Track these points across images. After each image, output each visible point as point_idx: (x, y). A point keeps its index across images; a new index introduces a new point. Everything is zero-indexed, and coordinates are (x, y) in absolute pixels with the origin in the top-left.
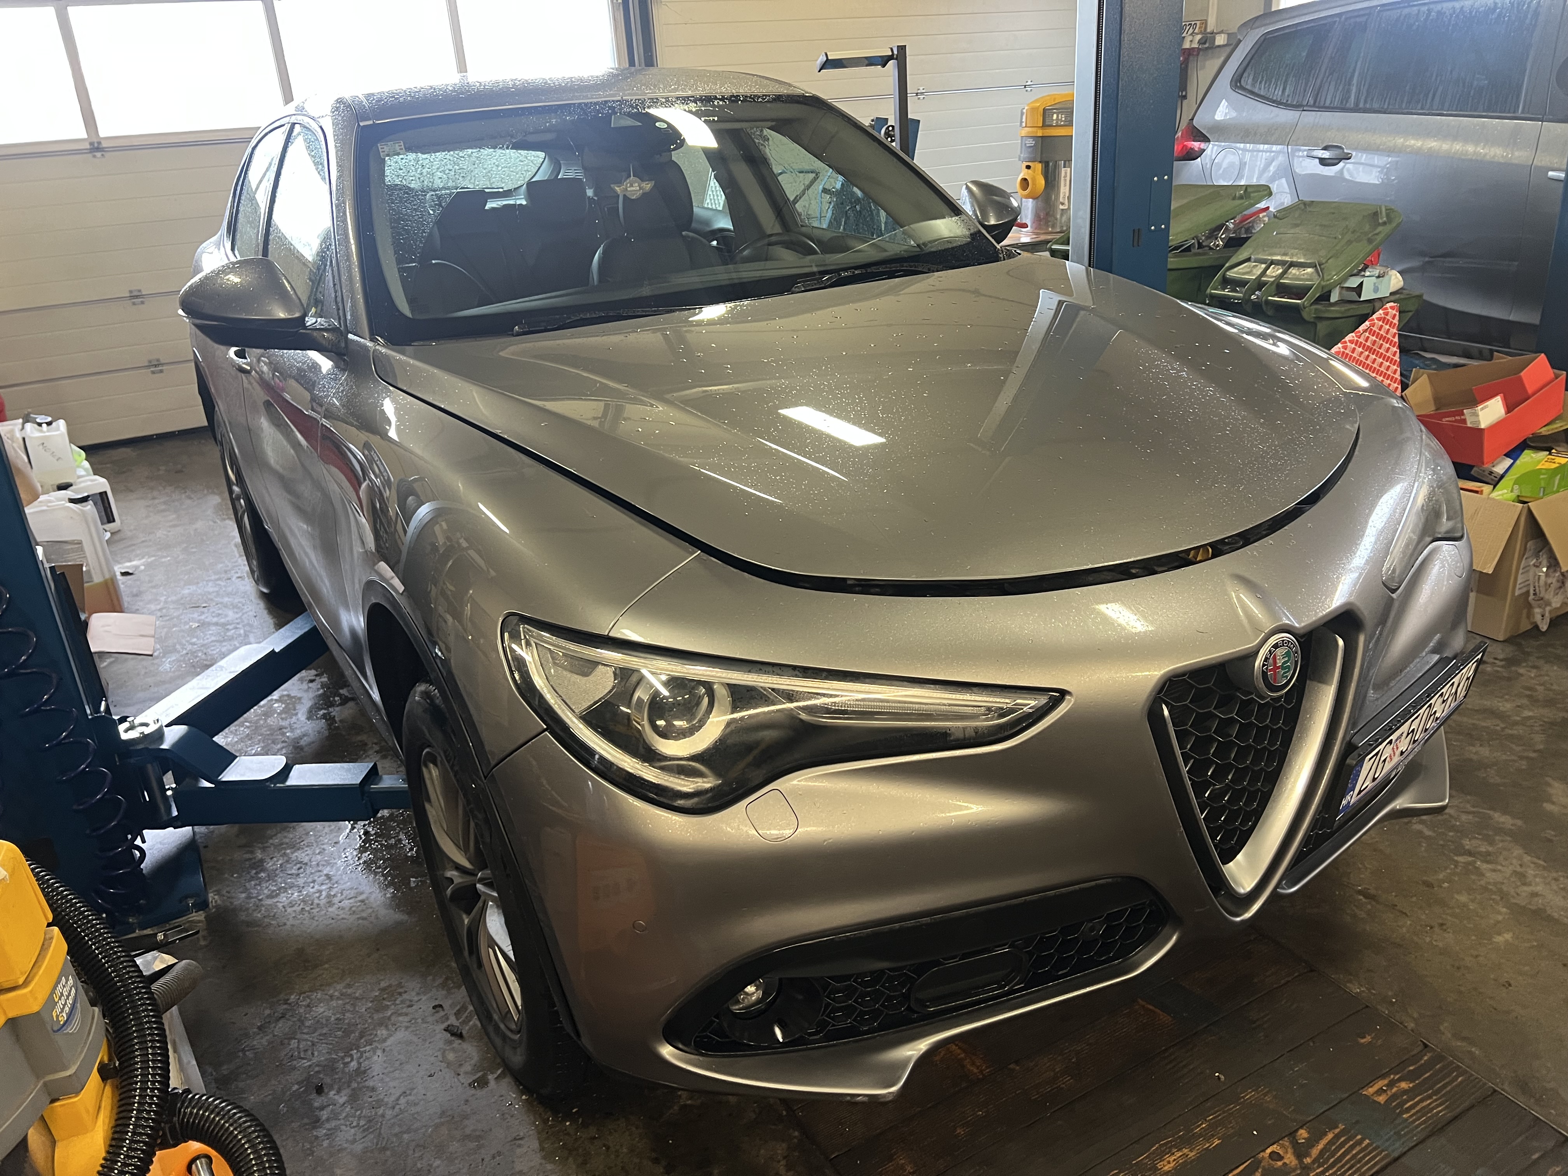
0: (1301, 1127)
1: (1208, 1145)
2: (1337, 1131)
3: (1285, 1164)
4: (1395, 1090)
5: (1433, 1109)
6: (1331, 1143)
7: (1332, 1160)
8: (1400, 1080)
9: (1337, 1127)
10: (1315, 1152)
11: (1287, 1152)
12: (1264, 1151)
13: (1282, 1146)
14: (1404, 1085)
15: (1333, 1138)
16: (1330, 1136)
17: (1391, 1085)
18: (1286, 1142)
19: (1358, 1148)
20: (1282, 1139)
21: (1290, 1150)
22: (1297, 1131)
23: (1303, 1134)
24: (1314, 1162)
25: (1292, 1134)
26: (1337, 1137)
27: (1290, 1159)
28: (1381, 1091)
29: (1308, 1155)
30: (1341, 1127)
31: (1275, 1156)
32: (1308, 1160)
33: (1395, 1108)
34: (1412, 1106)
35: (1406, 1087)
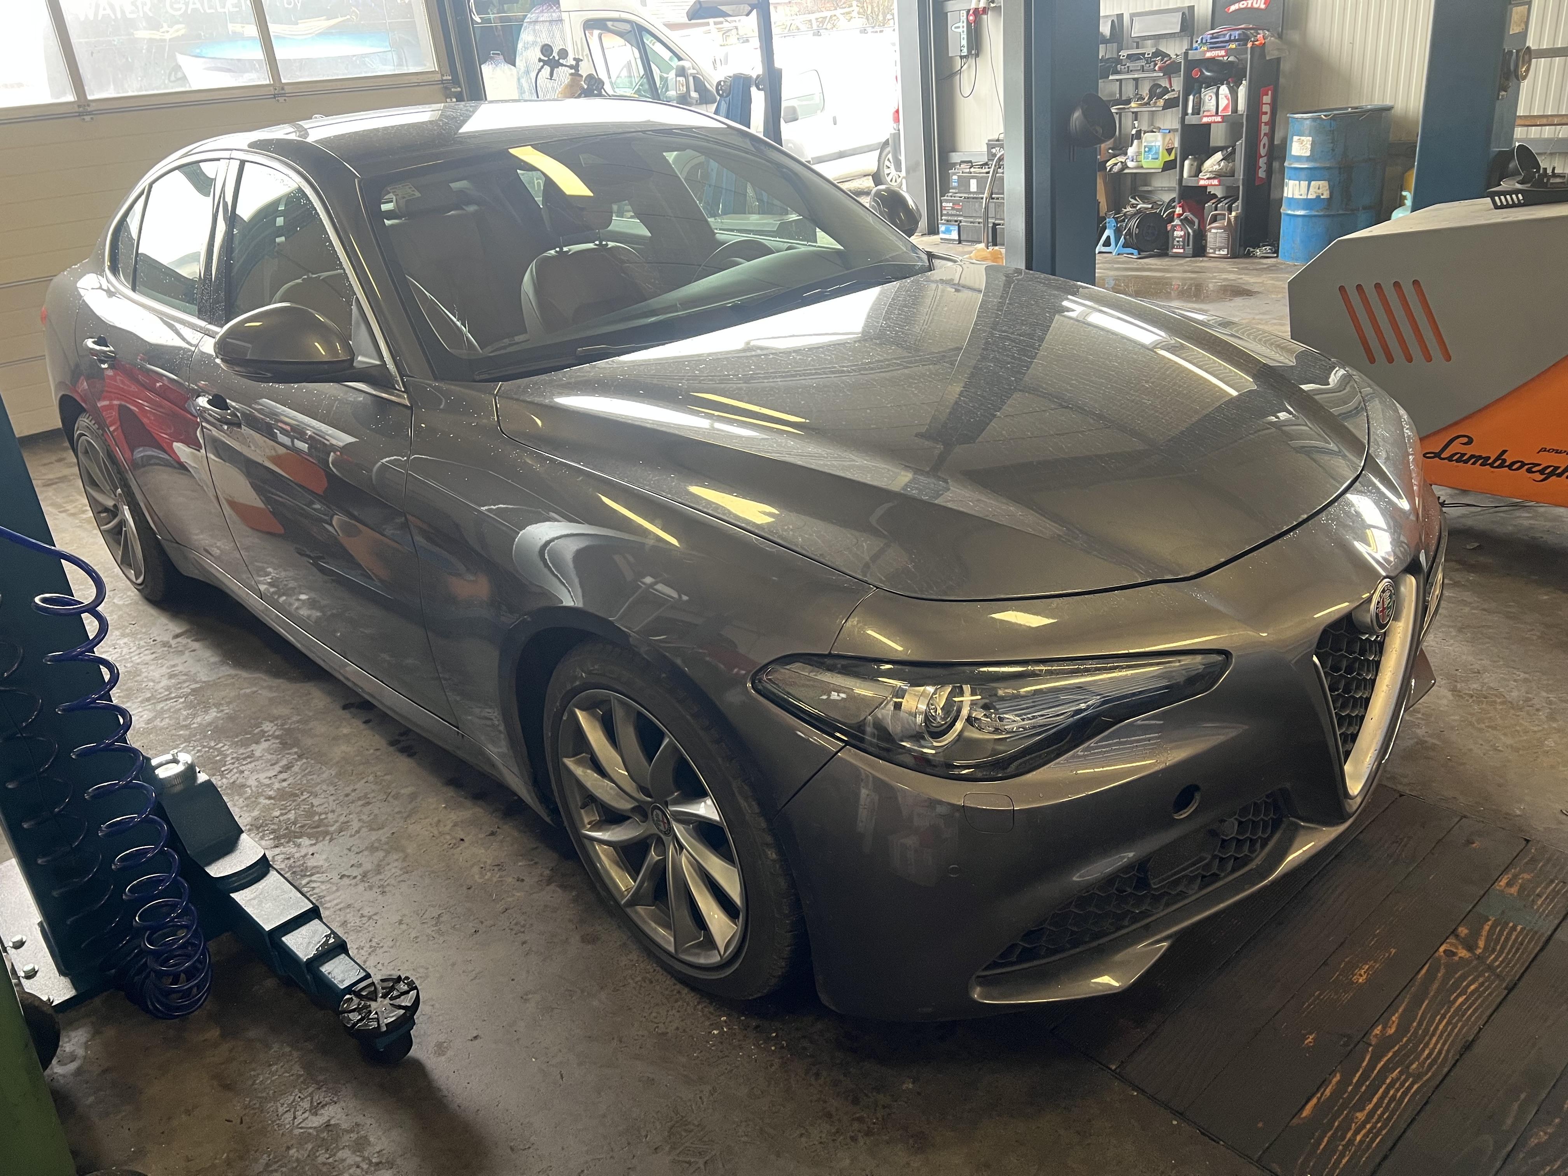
0: (1458, 925)
1: (1387, 955)
2: (1490, 923)
7: (1498, 948)
9: (1489, 920)
10: (1481, 944)
13: (1452, 944)
14: (1526, 876)
15: (1490, 929)
16: (1487, 928)
17: (1515, 877)
19: (1515, 934)
20: (1447, 938)
22: (1456, 929)
23: (1463, 931)
25: (1454, 932)
26: (1493, 927)
27: (1463, 953)
29: (1477, 947)
31: (1449, 953)
33: (1528, 896)
34: (1542, 892)
35: (1528, 877)
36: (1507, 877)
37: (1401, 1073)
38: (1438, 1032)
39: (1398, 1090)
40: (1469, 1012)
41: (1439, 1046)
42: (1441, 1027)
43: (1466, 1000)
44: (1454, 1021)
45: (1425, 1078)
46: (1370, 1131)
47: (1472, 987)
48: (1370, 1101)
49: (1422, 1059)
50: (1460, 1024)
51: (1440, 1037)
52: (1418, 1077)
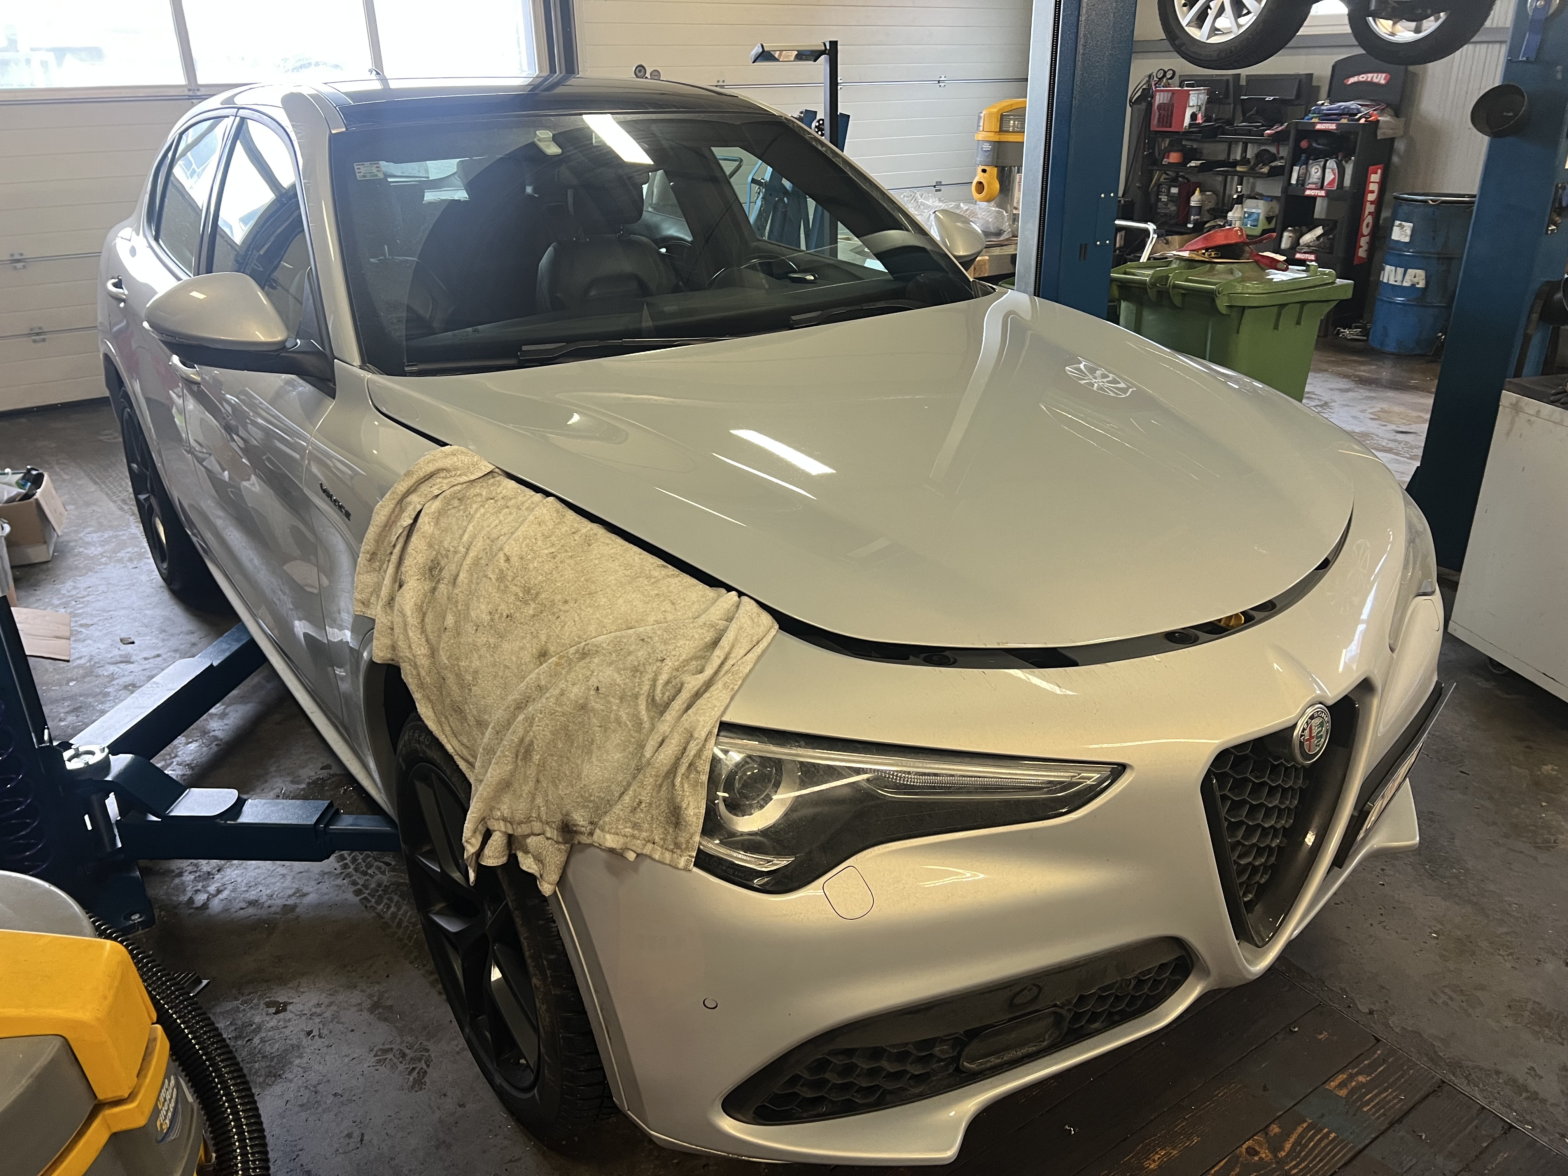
0: (1273, 1122)
1: (1188, 1143)
2: (1305, 1125)
3: (1260, 1158)
4: (1353, 1083)
5: (1390, 1100)
6: (1301, 1136)
7: (1303, 1154)
8: (1357, 1074)
9: (1305, 1121)
10: (1288, 1146)
11: (1261, 1147)
12: (1241, 1146)
13: (1257, 1141)
15: (1303, 1132)
16: (1300, 1130)
17: (1351, 1077)
18: (1260, 1137)
19: (1326, 1141)
20: (1256, 1134)
21: (1265, 1146)
22: (1268, 1126)
23: (1275, 1129)
24: (1287, 1155)
25: (1265, 1129)
26: (1306, 1130)
27: (1265, 1154)
29: (1282, 1149)
30: (1309, 1121)
31: (1252, 1152)
32: (1282, 1154)
33: (1355, 1101)
34: (1371, 1100)
35: (1364, 1080)
36: (1342, 1077)
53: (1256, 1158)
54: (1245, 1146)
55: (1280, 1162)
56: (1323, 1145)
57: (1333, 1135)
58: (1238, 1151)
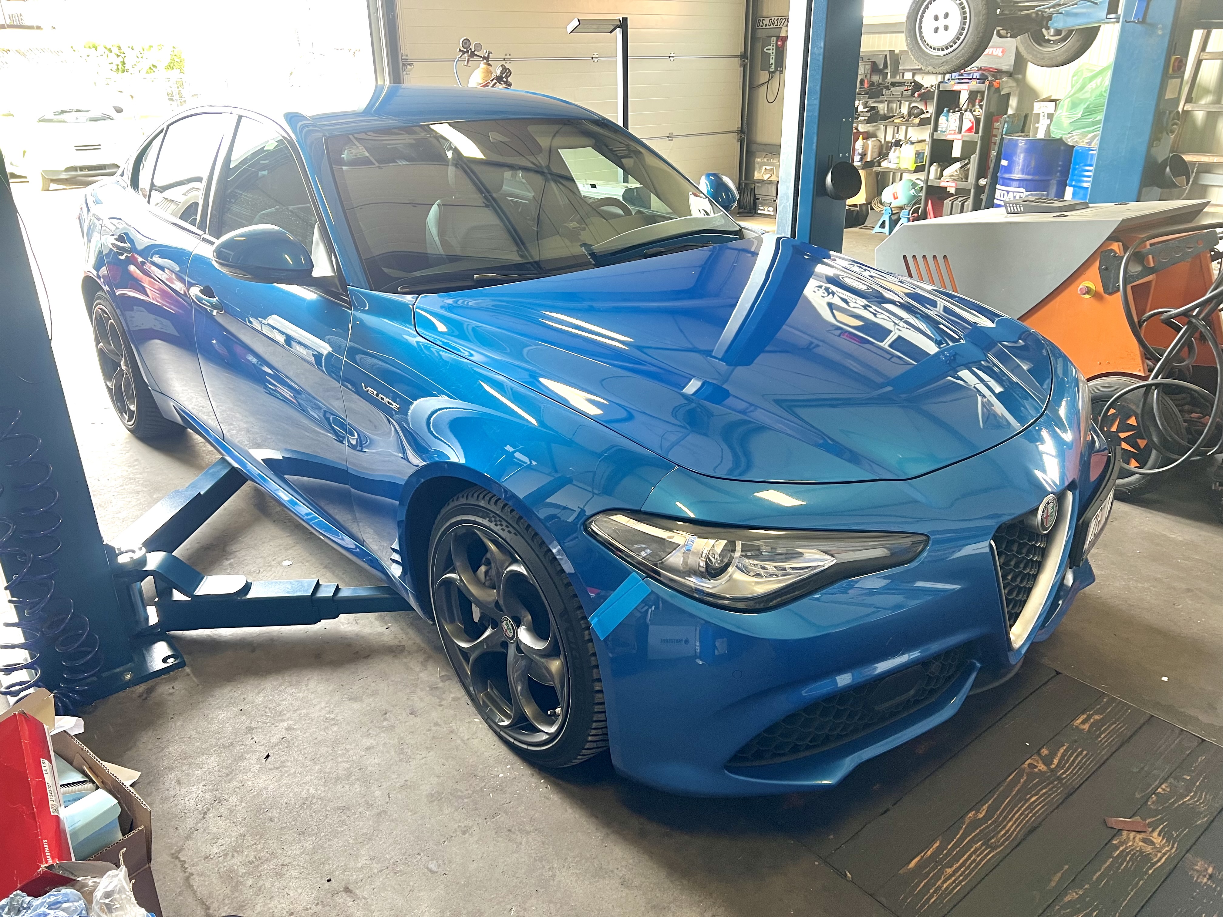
0: (1043, 747)
2: (1065, 748)
3: (1039, 770)
4: (1092, 720)
5: (1121, 727)
6: (1063, 755)
7: (1067, 765)
8: (1093, 715)
9: (1064, 745)
10: (1056, 761)
11: (1038, 763)
12: (1024, 763)
13: (1035, 760)
14: (1097, 717)
15: (1064, 752)
16: (1062, 751)
17: (1089, 717)
18: (1036, 757)
19: (1081, 757)
20: (1032, 756)
21: (1040, 762)
22: (1040, 750)
23: (1045, 752)
24: (1057, 766)
25: (1038, 753)
26: (1066, 751)
27: (1042, 767)
28: (1084, 722)
29: (1052, 764)
30: (1067, 745)
31: (1032, 766)
32: (1053, 766)
33: (1096, 731)
34: (1106, 730)
35: (1098, 718)
36: (1084, 717)
37: (982, 845)
38: (1014, 819)
39: (978, 856)
40: (1039, 807)
41: (1013, 828)
42: (1017, 816)
43: (1037, 799)
44: (1026, 813)
45: (998, 850)
46: (954, 881)
47: (1044, 791)
48: (958, 861)
49: (999, 836)
50: (1031, 815)
51: (1015, 822)
52: (993, 849)
53: (1036, 770)
54: (1027, 763)
55: (1052, 771)
56: (1079, 759)
57: (1085, 753)
58: (1023, 766)
